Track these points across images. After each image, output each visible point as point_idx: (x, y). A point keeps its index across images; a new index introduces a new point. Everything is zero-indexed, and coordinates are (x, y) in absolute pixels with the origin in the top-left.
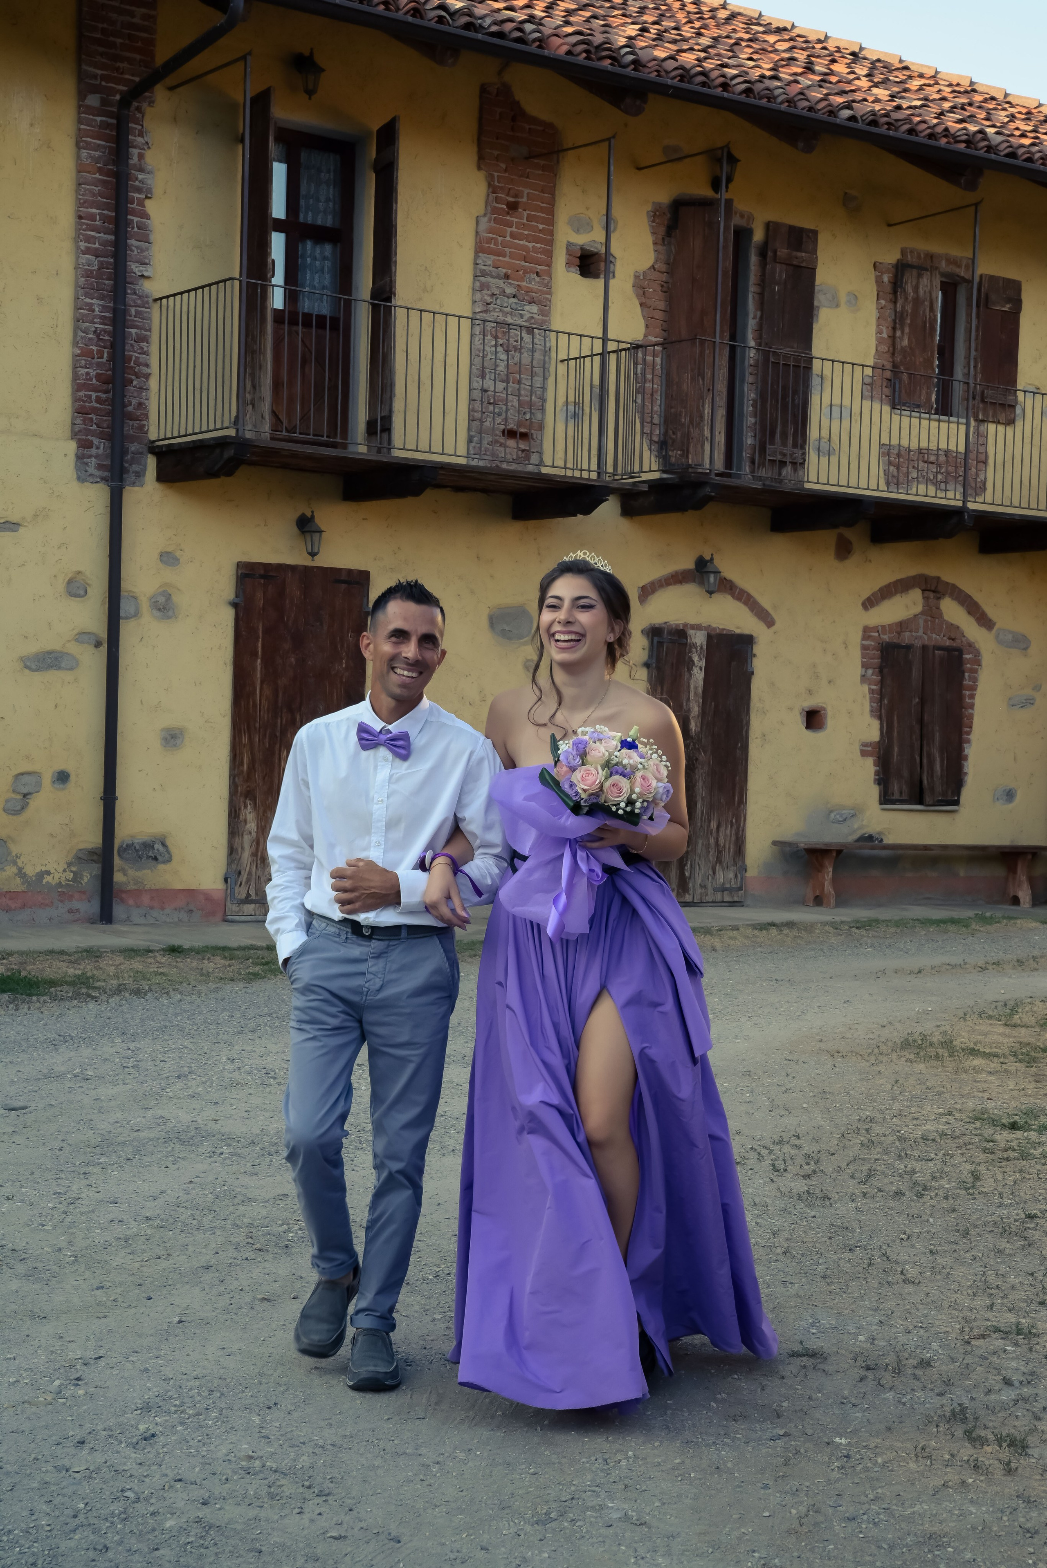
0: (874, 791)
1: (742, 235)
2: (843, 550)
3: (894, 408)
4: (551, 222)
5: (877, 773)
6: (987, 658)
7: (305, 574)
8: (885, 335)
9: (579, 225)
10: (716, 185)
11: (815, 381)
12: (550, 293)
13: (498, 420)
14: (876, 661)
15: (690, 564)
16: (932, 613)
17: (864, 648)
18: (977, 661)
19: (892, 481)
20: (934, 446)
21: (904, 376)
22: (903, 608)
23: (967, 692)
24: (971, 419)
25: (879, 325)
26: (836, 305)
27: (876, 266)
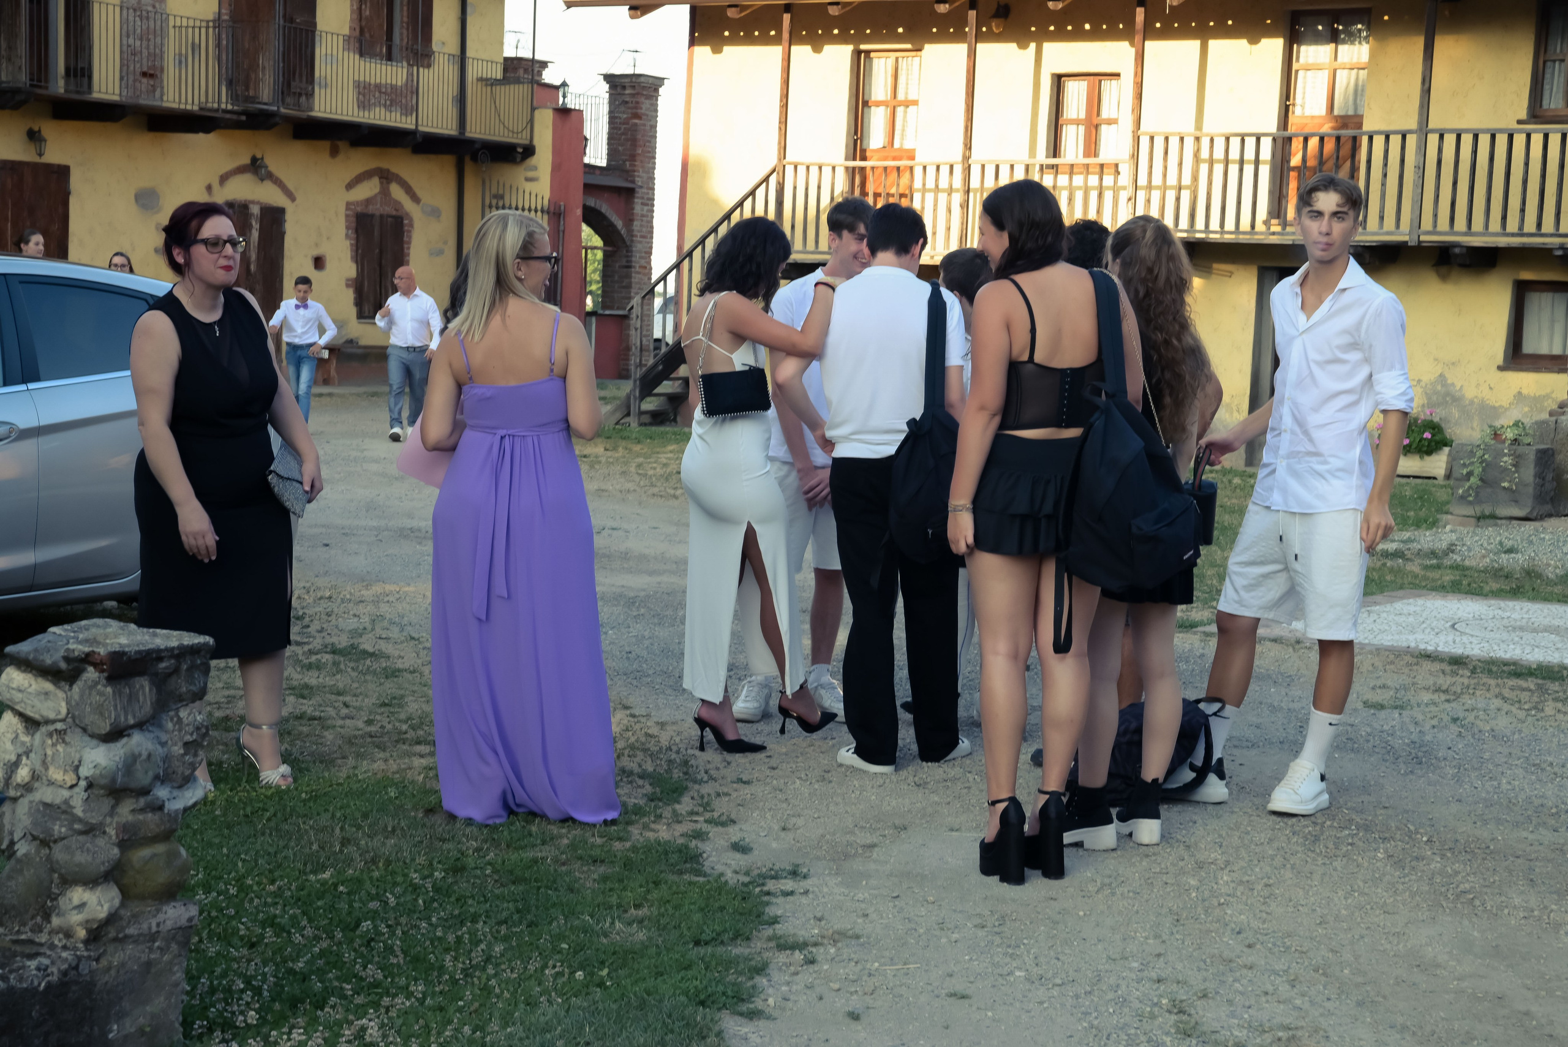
0: (353, 311)
2: (334, 152)
3: (361, 55)
5: (355, 299)
6: (417, 224)
7: (35, 167)
8: (355, 8)
11: (317, 38)
13: (138, 66)
14: (354, 225)
15: (246, 160)
16: (385, 192)
17: (347, 216)
18: (411, 225)
19: (363, 105)
20: (383, 82)
21: (367, 35)
22: (368, 190)
23: (406, 246)
24: (405, 64)
25: (352, 1)
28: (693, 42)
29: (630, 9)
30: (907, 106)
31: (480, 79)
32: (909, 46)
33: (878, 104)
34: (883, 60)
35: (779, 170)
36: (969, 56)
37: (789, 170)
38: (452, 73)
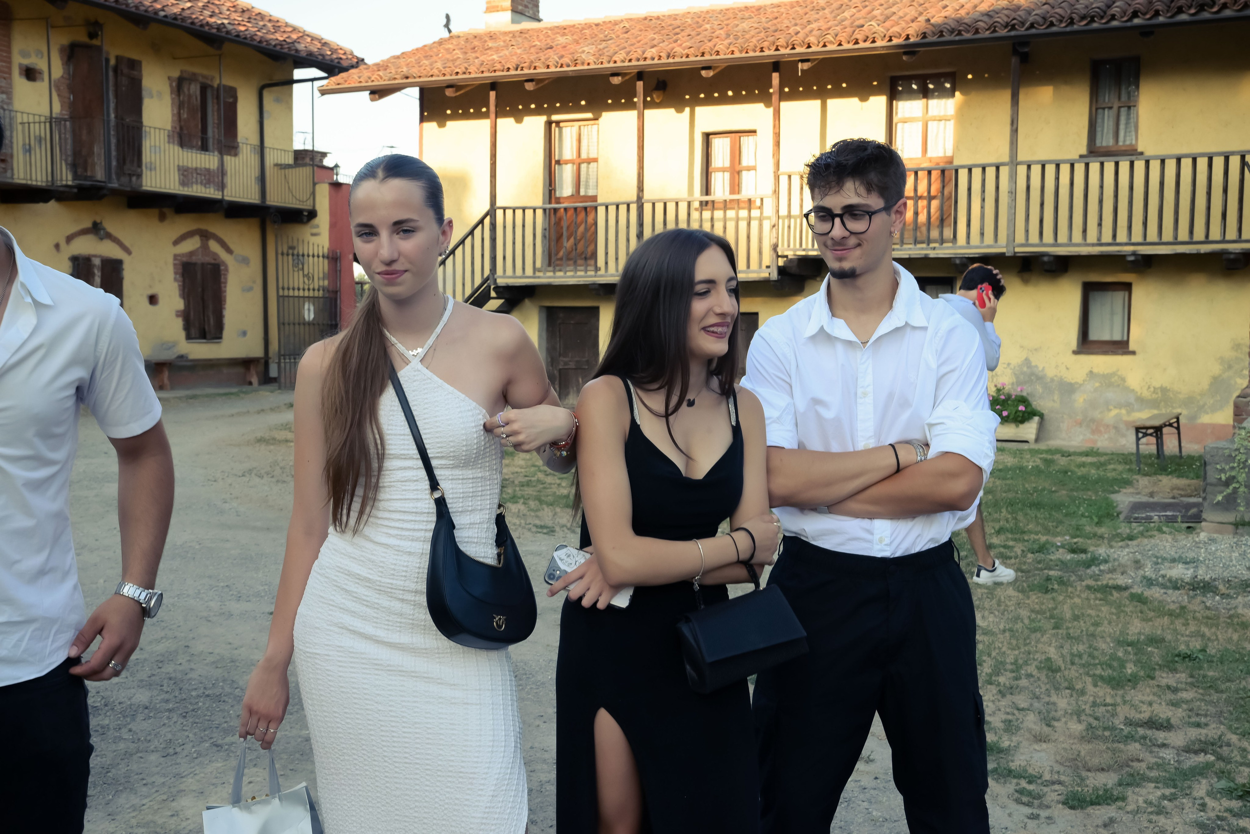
0: (183, 334)
1: (105, 61)
2: (162, 218)
3: (182, 148)
4: (9, 51)
5: (184, 325)
6: (231, 268)
8: (175, 111)
9: (25, 54)
10: (92, 36)
11: (144, 134)
12: (11, 88)
14: (180, 271)
15: (88, 224)
16: (205, 247)
17: (175, 265)
18: (227, 270)
19: (183, 184)
20: (199, 166)
21: (185, 132)
22: (191, 245)
23: (223, 285)
24: (216, 153)
25: (172, 107)
26: (152, 97)
27: (169, 78)
28: (422, 119)
29: (370, 94)
30: (589, 163)
31: (276, 165)
32: (589, 115)
33: (567, 162)
34: (569, 128)
35: (492, 212)
36: (639, 118)
37: (499, 213)
38: (254, 160)
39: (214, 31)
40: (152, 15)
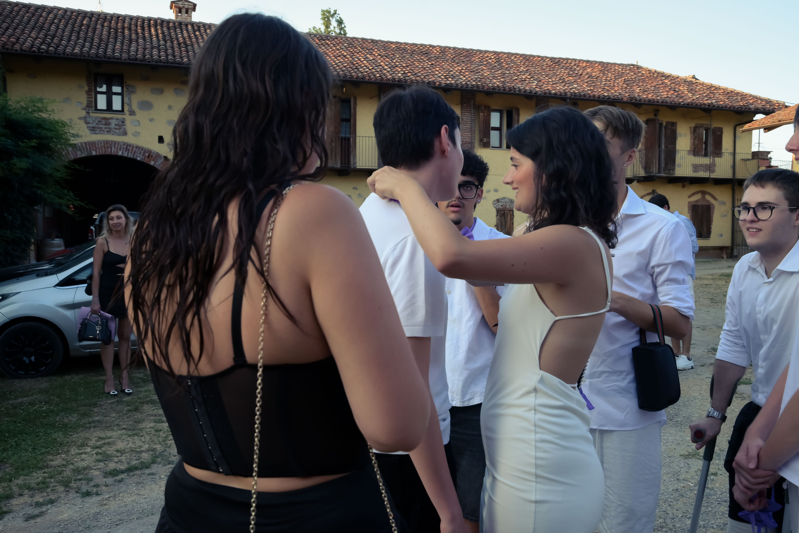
1: (661, 125)
2: (684, 186)
3: (694, 156)
6: (716, 207)
8: (692, 141)
10: (656, 115)
11: (677, 152)
14: (691, 209)
15: (650, 191)
16: (703, 198)
17: (688, 206)
18: (714, 207)
19: (695, 171)
20: (703, 163)
21: (697, 149)
22: (698, 197)
23: (711, 214)
24: (711, 157)
25: (691, 139)
26: (682, 136)
27: (690, 127)
29: (764, 130)
31: (742, 160)
38: (730, 158)
39: (707, 106)
40: (678, 105)
